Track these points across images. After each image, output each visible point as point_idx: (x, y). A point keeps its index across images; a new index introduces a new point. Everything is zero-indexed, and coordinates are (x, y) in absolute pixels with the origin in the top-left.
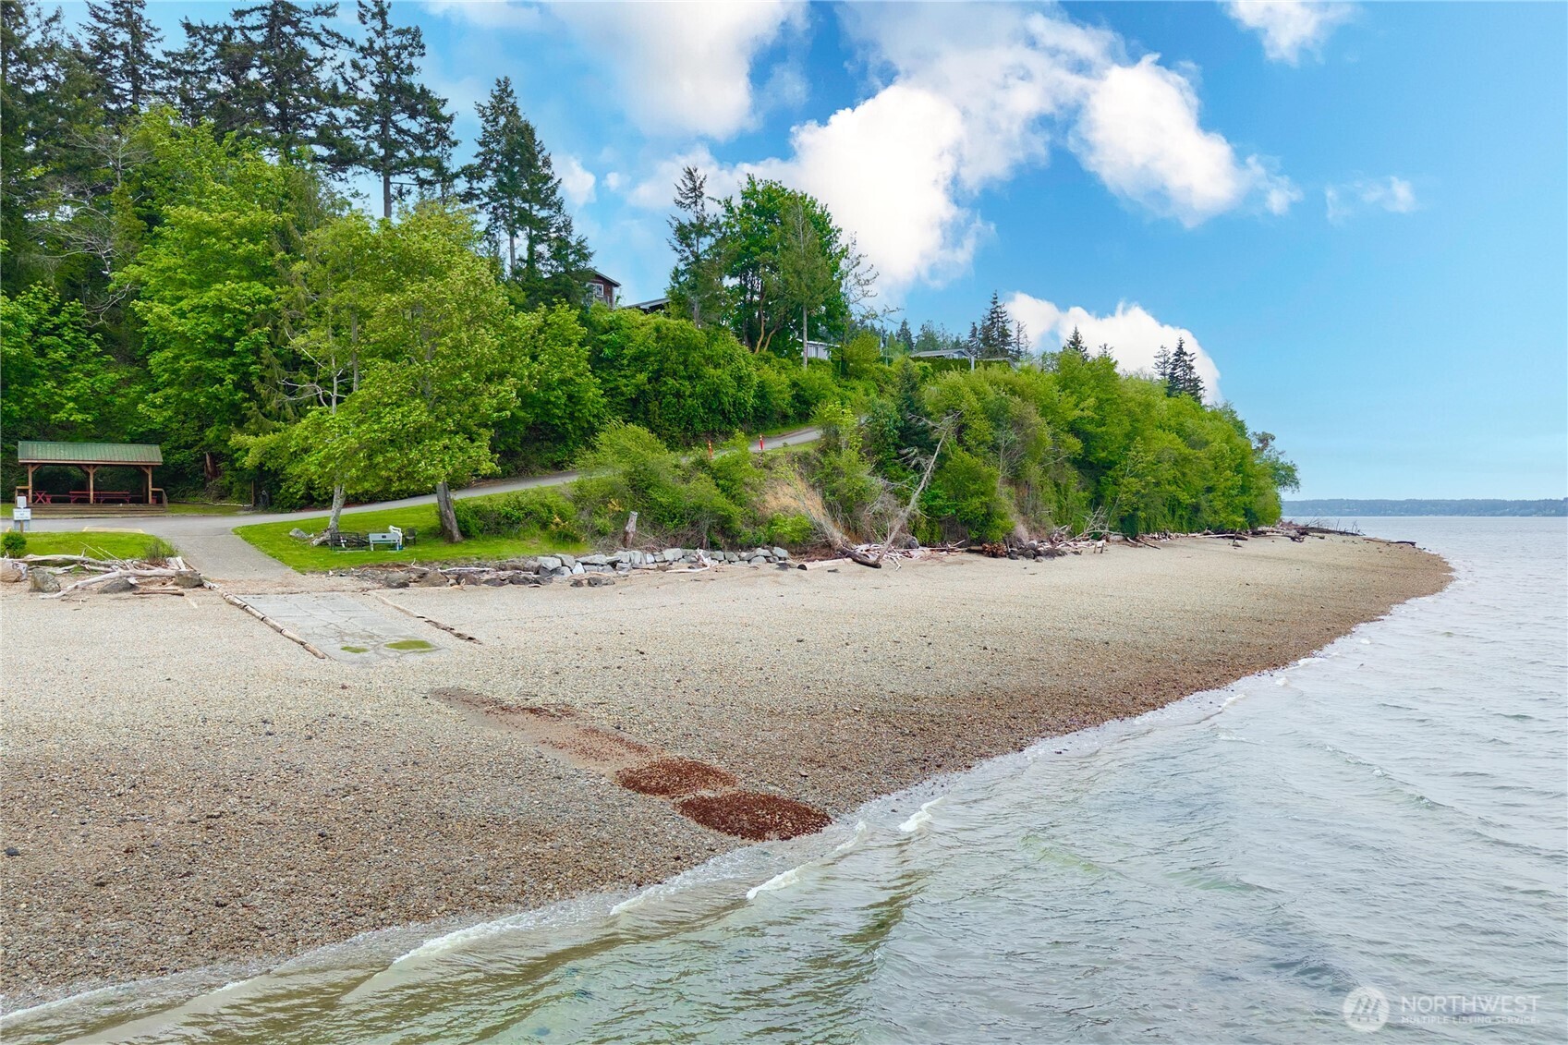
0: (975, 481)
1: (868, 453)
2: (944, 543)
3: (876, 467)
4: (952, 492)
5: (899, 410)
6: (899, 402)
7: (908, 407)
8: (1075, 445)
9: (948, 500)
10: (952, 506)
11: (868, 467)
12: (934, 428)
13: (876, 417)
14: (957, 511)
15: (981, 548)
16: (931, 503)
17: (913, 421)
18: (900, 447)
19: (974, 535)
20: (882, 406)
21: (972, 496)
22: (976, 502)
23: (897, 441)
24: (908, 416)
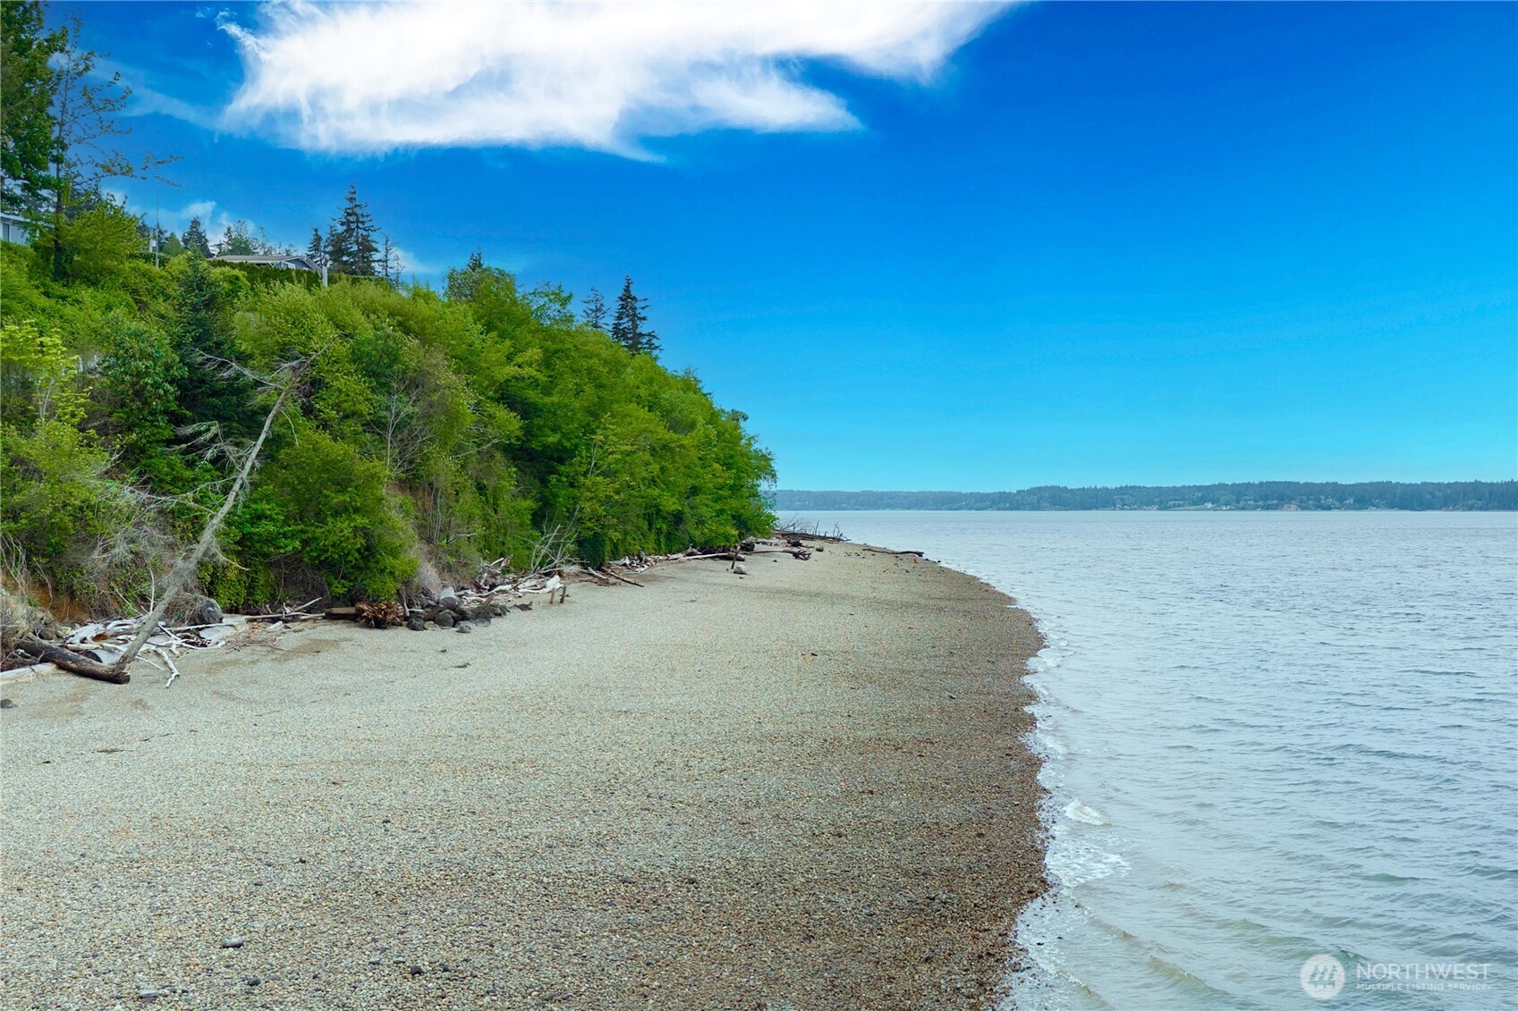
0: (342, 486)
1: (102, 430)
2: (275, 603)
3: (123, 458)
4: (292, 507)
5: (177, 346)
6: (178, 329)
7: (197, 340)
8: (509, 422)
9: (285, 522)
10: (293, 536)
11: (103, 460)
12: (258, 384)
13: (122, 355)
14: (305, 543)
15: (351, 610)
16: (248, 529)
17: (209, 368)
18: (178, 420)
19: (339, 588)
20: (137, 335)
21: (336, 514)
22: (344, 526)
23: (174, 407)
24: (198, 356)
